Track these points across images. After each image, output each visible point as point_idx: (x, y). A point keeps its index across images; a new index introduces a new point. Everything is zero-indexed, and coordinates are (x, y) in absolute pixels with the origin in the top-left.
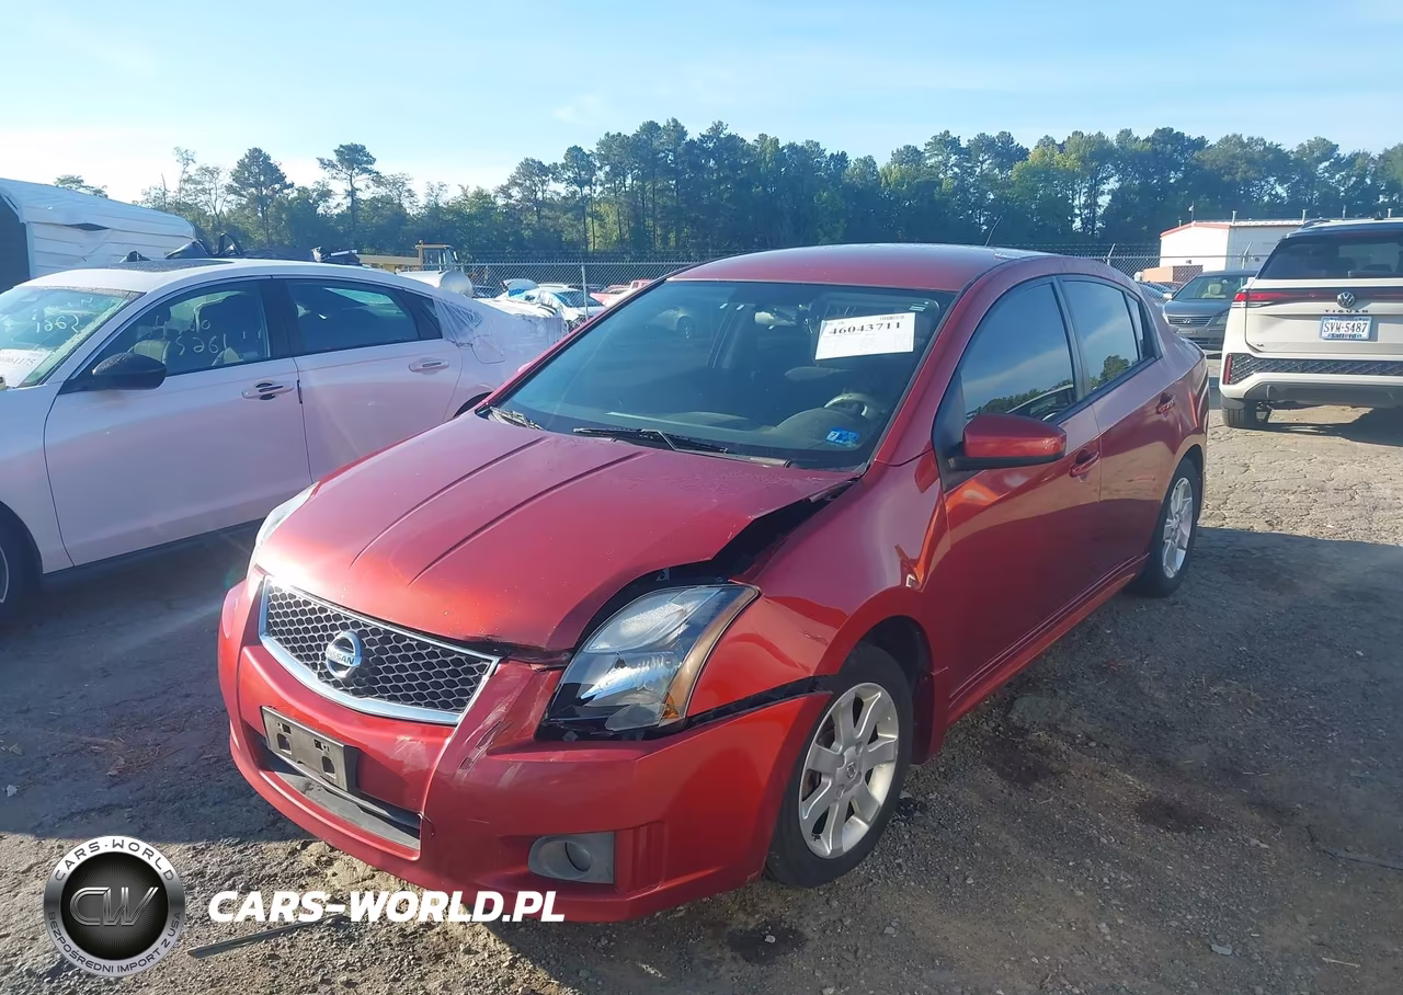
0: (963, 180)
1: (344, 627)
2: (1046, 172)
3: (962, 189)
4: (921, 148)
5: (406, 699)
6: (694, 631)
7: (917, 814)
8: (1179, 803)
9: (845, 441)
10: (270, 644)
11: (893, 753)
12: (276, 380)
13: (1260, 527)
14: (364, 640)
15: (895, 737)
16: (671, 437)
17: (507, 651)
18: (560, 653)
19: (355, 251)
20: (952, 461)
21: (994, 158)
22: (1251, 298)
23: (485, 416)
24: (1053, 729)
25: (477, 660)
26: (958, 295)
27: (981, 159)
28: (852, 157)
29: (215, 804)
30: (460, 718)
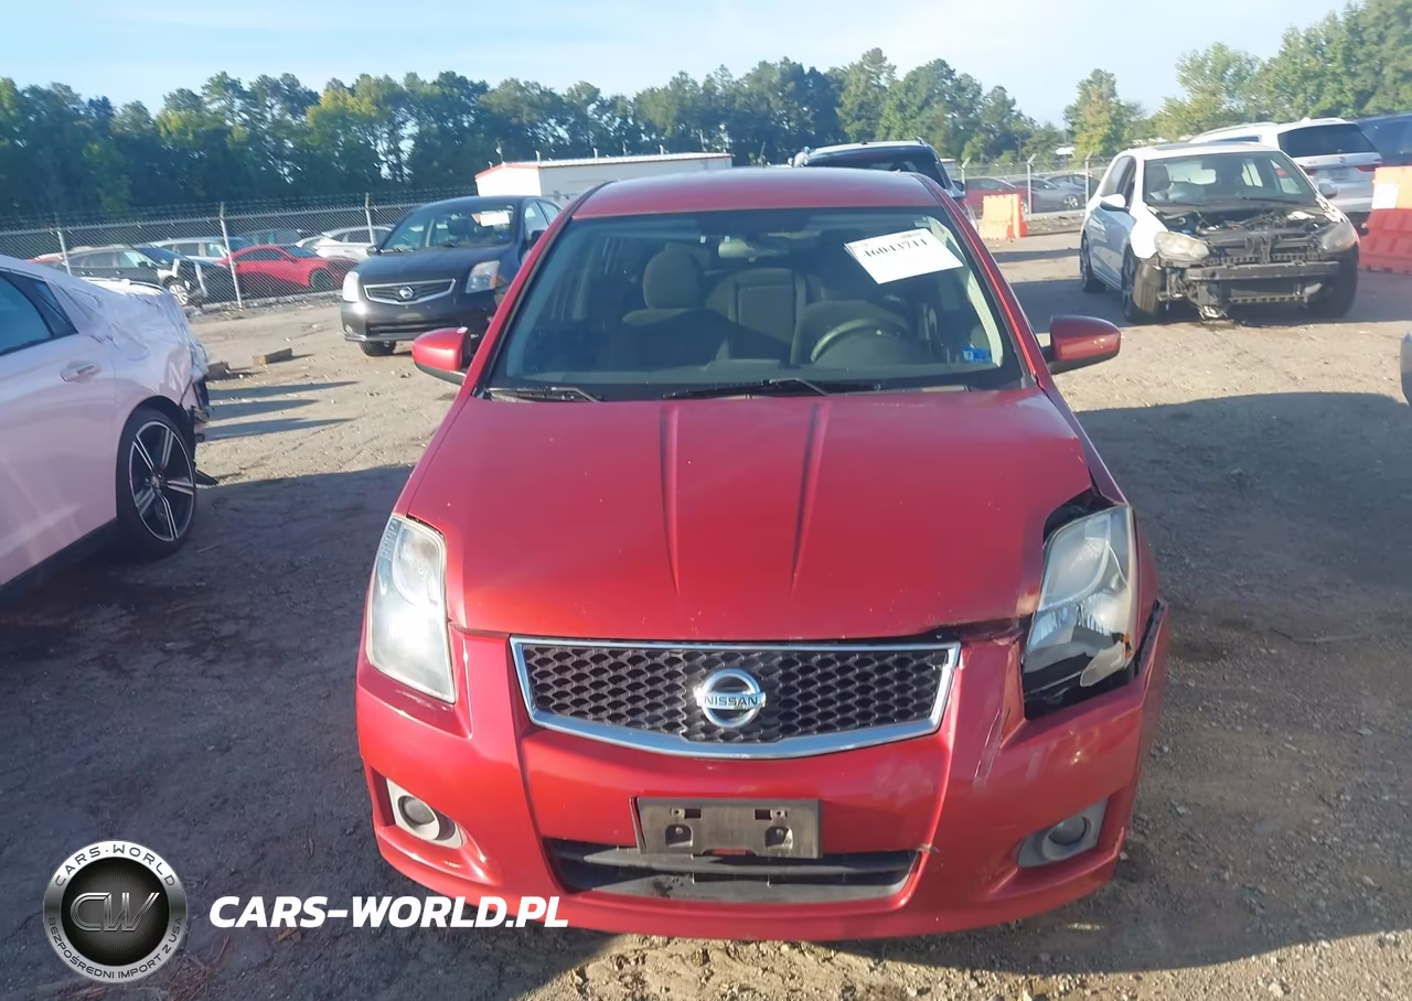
0: (254, 128)
2: (343, 118)
3: (255, 138)
4: (198, 92)
21: (283, 102)
27: (269, 104)
28: (119, 103)
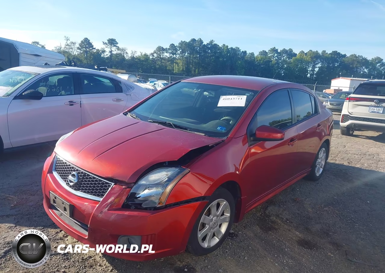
0: (278, 61)
1: (74, 171)
2: (301, 61)
3: (277, 63)
4: (267, 51)
5: (88, 193)
6: (170, 180)
7: (235, 237)
8: (310, 241)
9: (222, 130)
10: (55, 174)
11: (228, 220)
12: (75, 101)
13: (346, 164)
14: (79, 175)
15: (229, 215)
16: (174, 125)
17: (116, 182)
18: (131, 183)
19: (106, 67)
20: (252, 138)
21: (287, 55)
22: (350, 99)
23: (126, 115)
24: (277, 216)
25: (108, 183)
26: (259, 92)
27: (283, 56)
28: (248, 52)
29: (39, 217)
30: (101, 199)
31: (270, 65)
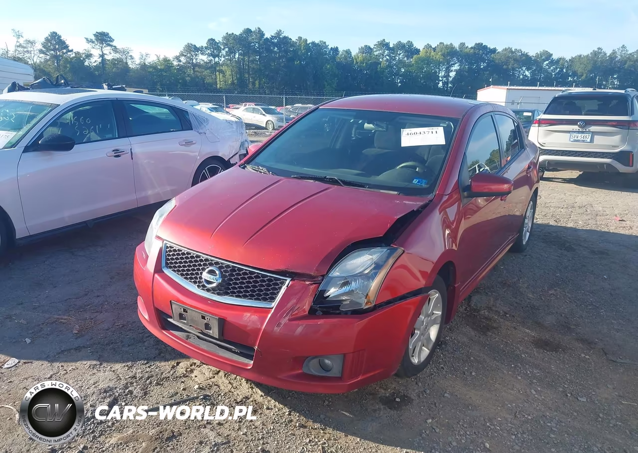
0: (390, 62)
1: (211, 264)
2: (428, 60)
3: (390, 66)
4: (372, 47)
5: (245, 297)
6: (378, 267)
7: (443, 346)
8: (549, 340)
9: (421, 183)
10: (168, 272)
11: (439, 320)
12: (121, 148)
13: (552, 223)
14: (222, 270)
15: (440, 313)
16: (341, 181)
17: (293, 275)
18: (317, 277)
19: (124, 86)
20: (465, 193)
21: (405, 53)
22: (541, 122)
23: (244, 168)
24: (489, 309)
25: (280, 279)
26: (460, 120)
27: (399, 53)
28: (341, 49)
29: (129, 345)
30: (274, 304)
31: (379, 69)
